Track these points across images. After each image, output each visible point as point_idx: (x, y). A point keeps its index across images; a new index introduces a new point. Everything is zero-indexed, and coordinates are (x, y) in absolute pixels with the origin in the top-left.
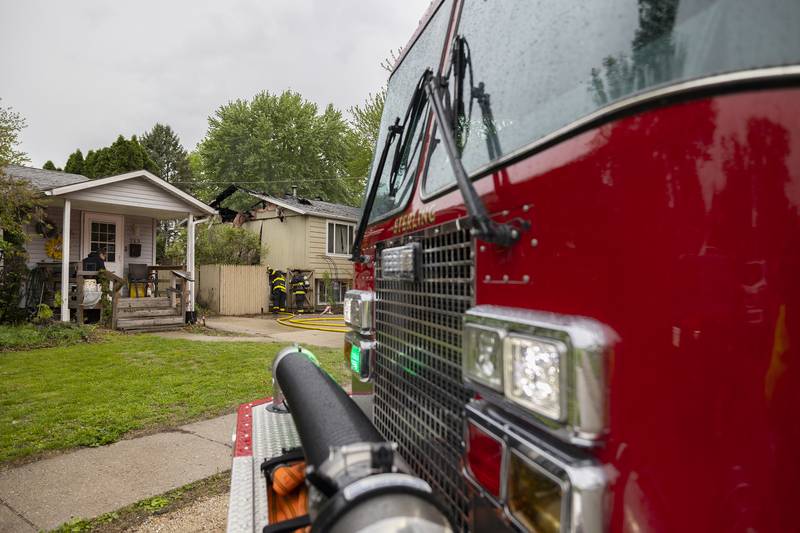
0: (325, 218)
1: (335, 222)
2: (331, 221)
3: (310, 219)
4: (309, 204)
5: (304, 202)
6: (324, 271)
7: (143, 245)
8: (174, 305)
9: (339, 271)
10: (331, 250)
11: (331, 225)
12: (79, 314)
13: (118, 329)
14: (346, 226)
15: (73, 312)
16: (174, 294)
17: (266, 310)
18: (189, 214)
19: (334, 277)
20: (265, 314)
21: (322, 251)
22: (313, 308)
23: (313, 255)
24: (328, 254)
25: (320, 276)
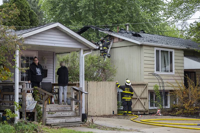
0: (154, 47)
1: (160, 49)
2: (158, 49)
3: (144, 48)
4: (140, 36)
5: (136, 35)
6: (154, 84)
7: (48, 70)
8: (74, 109)
9: (165, 85)
10: (158, 70)
11: (157, 51)
12: (24, 115)
13: (47, 125)
14: (168, 52)
15: (21, 113)
16: (74, 102)
17: (116, 112)
18: (80, 49)
19: (162, 89)
20: (116, 115)
21: (152, 70)
22: (147, 111)
23: (147, 73)
24: (156, 72)
25: (152, 88)
